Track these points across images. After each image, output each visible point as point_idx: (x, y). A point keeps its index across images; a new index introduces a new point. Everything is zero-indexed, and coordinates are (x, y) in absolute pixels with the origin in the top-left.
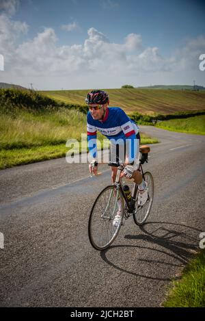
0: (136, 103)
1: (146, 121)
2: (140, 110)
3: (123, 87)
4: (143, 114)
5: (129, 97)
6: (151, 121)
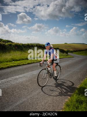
0: (68, 47)
5: (66, 46)
6: (72, 52)
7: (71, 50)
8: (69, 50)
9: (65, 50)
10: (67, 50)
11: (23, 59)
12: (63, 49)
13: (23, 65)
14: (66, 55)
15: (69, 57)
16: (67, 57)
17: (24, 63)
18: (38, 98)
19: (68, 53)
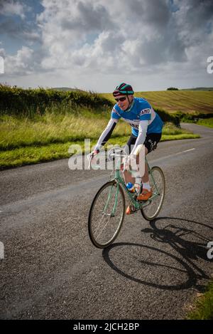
0: (180, 103)
1: (189, 119)
2: (183, 110)
3: (168, 89)
4: (186, 113)
5: (174, 98)
6: (193, 119)
7: (193, 112)
8: (183, 112)
9: (172, 112)
10: (175, 112)
11: (24, 145)
12: (164, 109)
13: (25, 164)
14: (175, 129)
15: (184, 138)
16: (177, 136)
17: (28, 159)
18: (76, 298)
19: (182, 124)
